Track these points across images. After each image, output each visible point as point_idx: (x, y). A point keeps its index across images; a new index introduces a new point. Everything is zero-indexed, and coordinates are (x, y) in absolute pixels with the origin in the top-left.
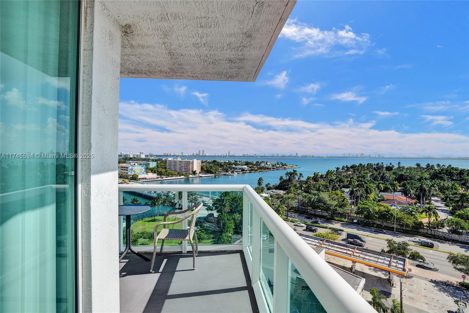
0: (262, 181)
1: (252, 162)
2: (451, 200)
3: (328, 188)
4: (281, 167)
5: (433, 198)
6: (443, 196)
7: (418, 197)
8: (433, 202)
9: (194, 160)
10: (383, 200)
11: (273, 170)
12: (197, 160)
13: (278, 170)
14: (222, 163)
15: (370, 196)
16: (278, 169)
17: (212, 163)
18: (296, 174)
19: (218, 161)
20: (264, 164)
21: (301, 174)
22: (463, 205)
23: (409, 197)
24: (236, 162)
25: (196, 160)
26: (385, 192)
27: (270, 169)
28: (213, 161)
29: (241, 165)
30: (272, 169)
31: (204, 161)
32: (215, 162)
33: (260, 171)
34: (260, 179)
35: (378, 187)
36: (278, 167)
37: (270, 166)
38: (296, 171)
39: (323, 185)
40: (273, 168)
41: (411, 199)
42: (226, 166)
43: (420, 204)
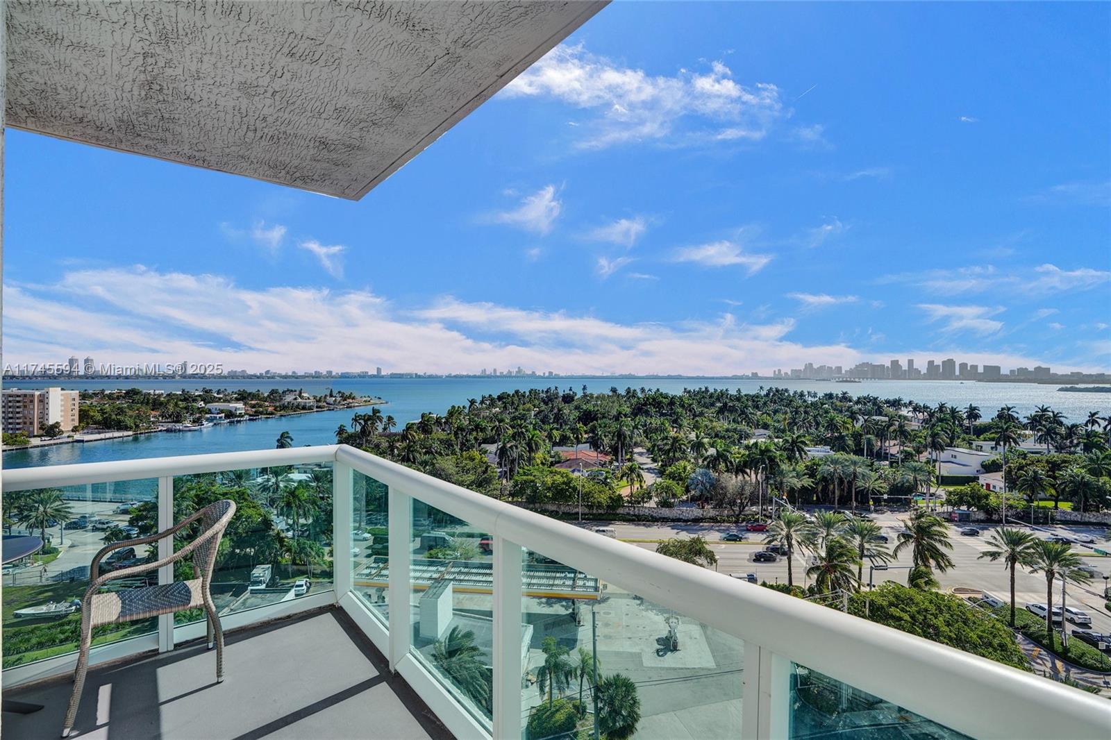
0: (289, 440)
1: (258, 391)
2: (660, 450)
3: (453, 446)
4: (339, 402)
5: (636, 450)
6: (649, 445)
7: (615, 451)
8: (636, 456)
9: (50, 389)
10: (559, 462)
11: (317, 411)
12: (62, 389)
13: (333, 410)
14: (160, 395)
15: (537, 456)
16: (332, 407)
17: (124, 397)
18: (380, 419)
19: (144, 391)
20: (294, 397)
21: (390, 418)
22: (674, 456)
23: (601, 452)
24: (206, 392)
25: (60, 389)
26: (562, 446)
27: (310, 408)
28: (128, 393)
29: (225, 401)
30: (315, 410)
31: (91, 392)
32: (134, 394)
33: (281, 416)
34: (282, 435)
35: (550, 437)
36: (332, 402)
37: (311, 402)
38: (379, 411)
39: (441, 441)
40: (317, 407)
41: (605, 454)
42: (176, 405)
43: (618, 462)
